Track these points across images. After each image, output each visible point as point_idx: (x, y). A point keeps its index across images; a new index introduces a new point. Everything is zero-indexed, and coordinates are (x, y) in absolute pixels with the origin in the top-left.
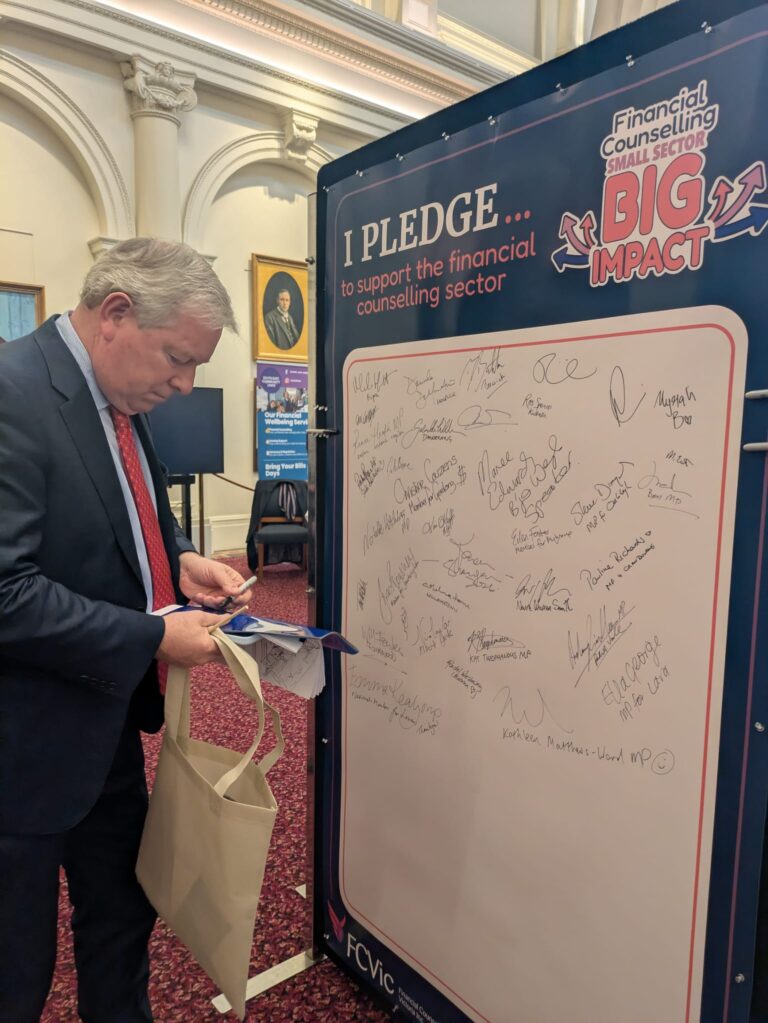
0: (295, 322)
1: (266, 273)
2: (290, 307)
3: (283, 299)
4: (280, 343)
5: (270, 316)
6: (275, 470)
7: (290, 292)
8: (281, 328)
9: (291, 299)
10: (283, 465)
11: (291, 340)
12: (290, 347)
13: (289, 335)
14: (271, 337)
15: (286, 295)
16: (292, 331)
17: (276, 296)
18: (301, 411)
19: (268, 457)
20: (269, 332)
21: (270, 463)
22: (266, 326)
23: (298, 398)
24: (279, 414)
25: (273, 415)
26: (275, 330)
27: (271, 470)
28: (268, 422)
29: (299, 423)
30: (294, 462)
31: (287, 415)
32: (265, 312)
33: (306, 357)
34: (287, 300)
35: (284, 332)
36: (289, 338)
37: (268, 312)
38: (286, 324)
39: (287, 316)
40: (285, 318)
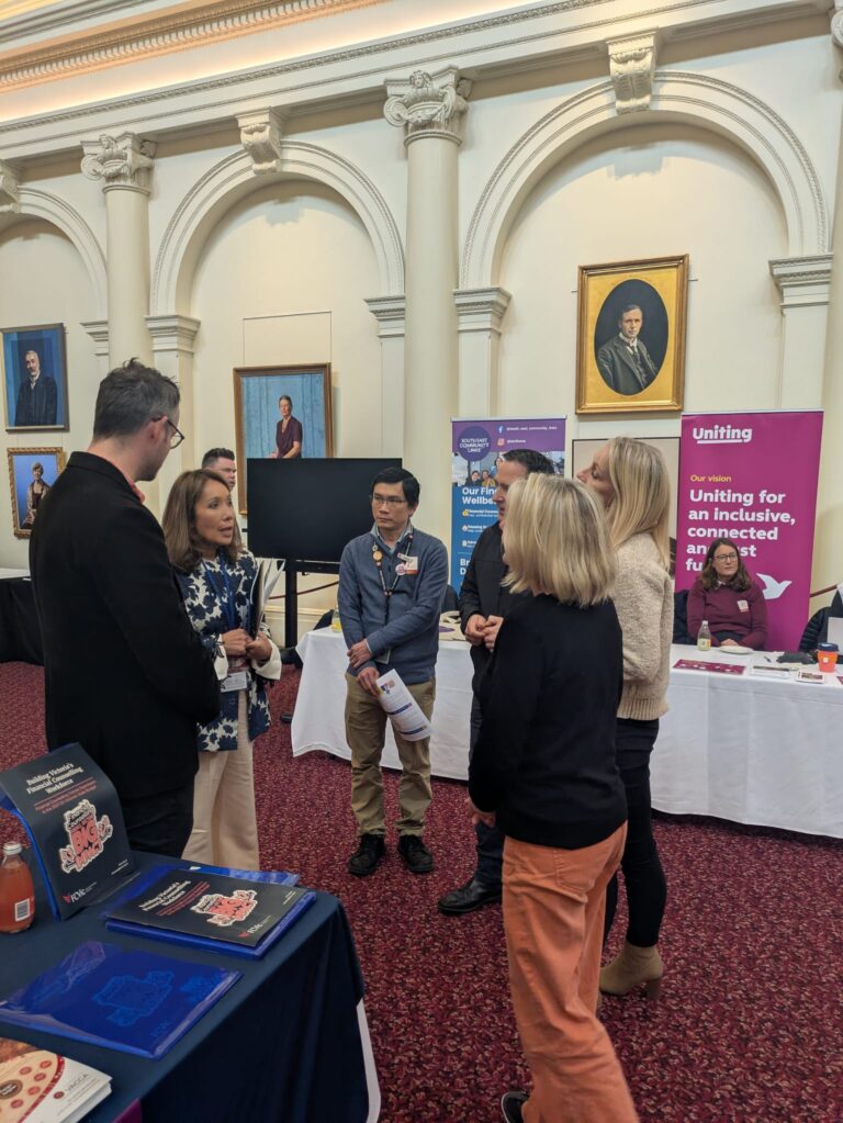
0: (649, 351)
1: (601, 288)
2: (642, 330)
3: (630, 320)
4: (622, 385)
5: (606, 348)
7: (642, 309)
8: (624, 364)
9: (644, 318)
11: (641, 378)
12: (641, 390)
14: (606, 379)
15: (635, 313)
16: (644, 365)
20: (603, 373)
22: (600, 365)
26: (614, 369)
28: (466, 500)
32: (599, 345)
33: (668, 402)
34: (637, 320)
35: (630, 369)
36: (638, 376)
37: (604, 343)
38: (634, 356)
39: (635, 344)
40: (632, 348)
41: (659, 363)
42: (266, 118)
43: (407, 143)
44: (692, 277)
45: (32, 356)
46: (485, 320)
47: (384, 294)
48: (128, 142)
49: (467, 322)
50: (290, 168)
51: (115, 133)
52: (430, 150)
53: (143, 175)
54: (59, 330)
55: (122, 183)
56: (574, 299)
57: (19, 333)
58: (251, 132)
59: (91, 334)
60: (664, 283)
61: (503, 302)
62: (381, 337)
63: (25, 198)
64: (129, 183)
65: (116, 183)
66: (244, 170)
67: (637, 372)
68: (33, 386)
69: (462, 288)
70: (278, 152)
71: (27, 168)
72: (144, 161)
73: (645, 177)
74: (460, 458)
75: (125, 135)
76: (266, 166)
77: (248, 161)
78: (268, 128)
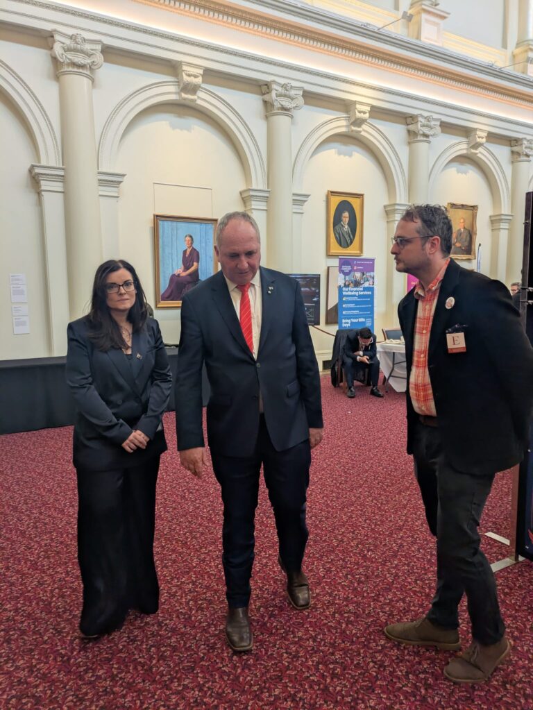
0: (351, 231)
1: (335, 202)
2: (349, 221)
3: (345, 217)
4: (342, 244)
5: (337, 227)
6: (348, 323)
7: (348, 213)
8: (343, 235)
9: (349, 217)
10: (352, 320)
11: (349, 242)
12: (348, 246)
13: (348, 239)
14: (338, 242)
15: (346, 214)
16: (349, 236)
17: (341, 216)
18: (363, 286)
19: (345, 315)
20: (336, 237)
21: (345, 319)
22: (335, 234)
23: (361, 278)
24: (350, 289)
25: (347, 289)
26: (340, 237)
27: (345, 323)
29: (361, 293)
30: (358, 318)
31: (355, 289)
32: (334, 226)
33: (358, 252)
34: (347, 217)
35: (345, 237)
37: (336, 225)
38: (346, 232)
39: (347, 227)
40: (346, 229)
41: (354, 235)
60: (355, 202)
74: (342, 274)
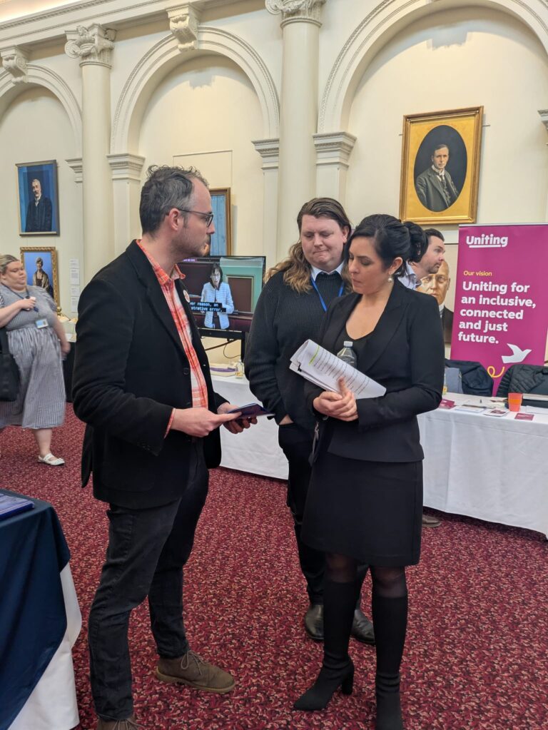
0: (453, 179)
1: (420, 132)
2: (448, 163)
3: (440, 156)
4: (433, 205)
5: (423, 177)
7: (448, 148)
8: (434, 188)
9: (450, 154)
11: (447, 199)
12: (446, 208)
13: (445, 194)
14: (422, 200)
15: (444, 151)
16: (449, 189)
17: (432, 153)
20: (419, 195)
22: (417, 189)
26: (427, 193)
33: (466, 217)
34: (445, 156)
35: (438, 192)
36: (445, 198)
37: (421, 173)
38: (442, 182)
39: (443, 174)
40: (441, 177)
41: (460, 187)
42: (186, 11)
43: (283, 25)
44: (486, 123)
45: (36, 183)
46: (336, 157)
47: (266, 137)
48: (96, 30)
49: (324, 158)
50: (205, 47)
51: (87, 24)
52: (300, 32)
53: (106, 54)
54: (53, 165)
55: (92, 60)
56: (400, 140)
57: (28, 168)
58: (176, 21)
59: (72, 167)
60: (464, 128)
61: (349, 142)
62: (264, 169)
63: (30, 72)
64: (97, 60)
65: (88, 60)
66: (173, 49)
67: (444, 195)
68: (37, 204)
69: (320, 132)
70: (195, 34)
71: (31, 50)
72: (107, 43)
73: (454, 47)
75: (93, 26)
76: (187, 45)
77: (175, 42)
78: (188, 18)
